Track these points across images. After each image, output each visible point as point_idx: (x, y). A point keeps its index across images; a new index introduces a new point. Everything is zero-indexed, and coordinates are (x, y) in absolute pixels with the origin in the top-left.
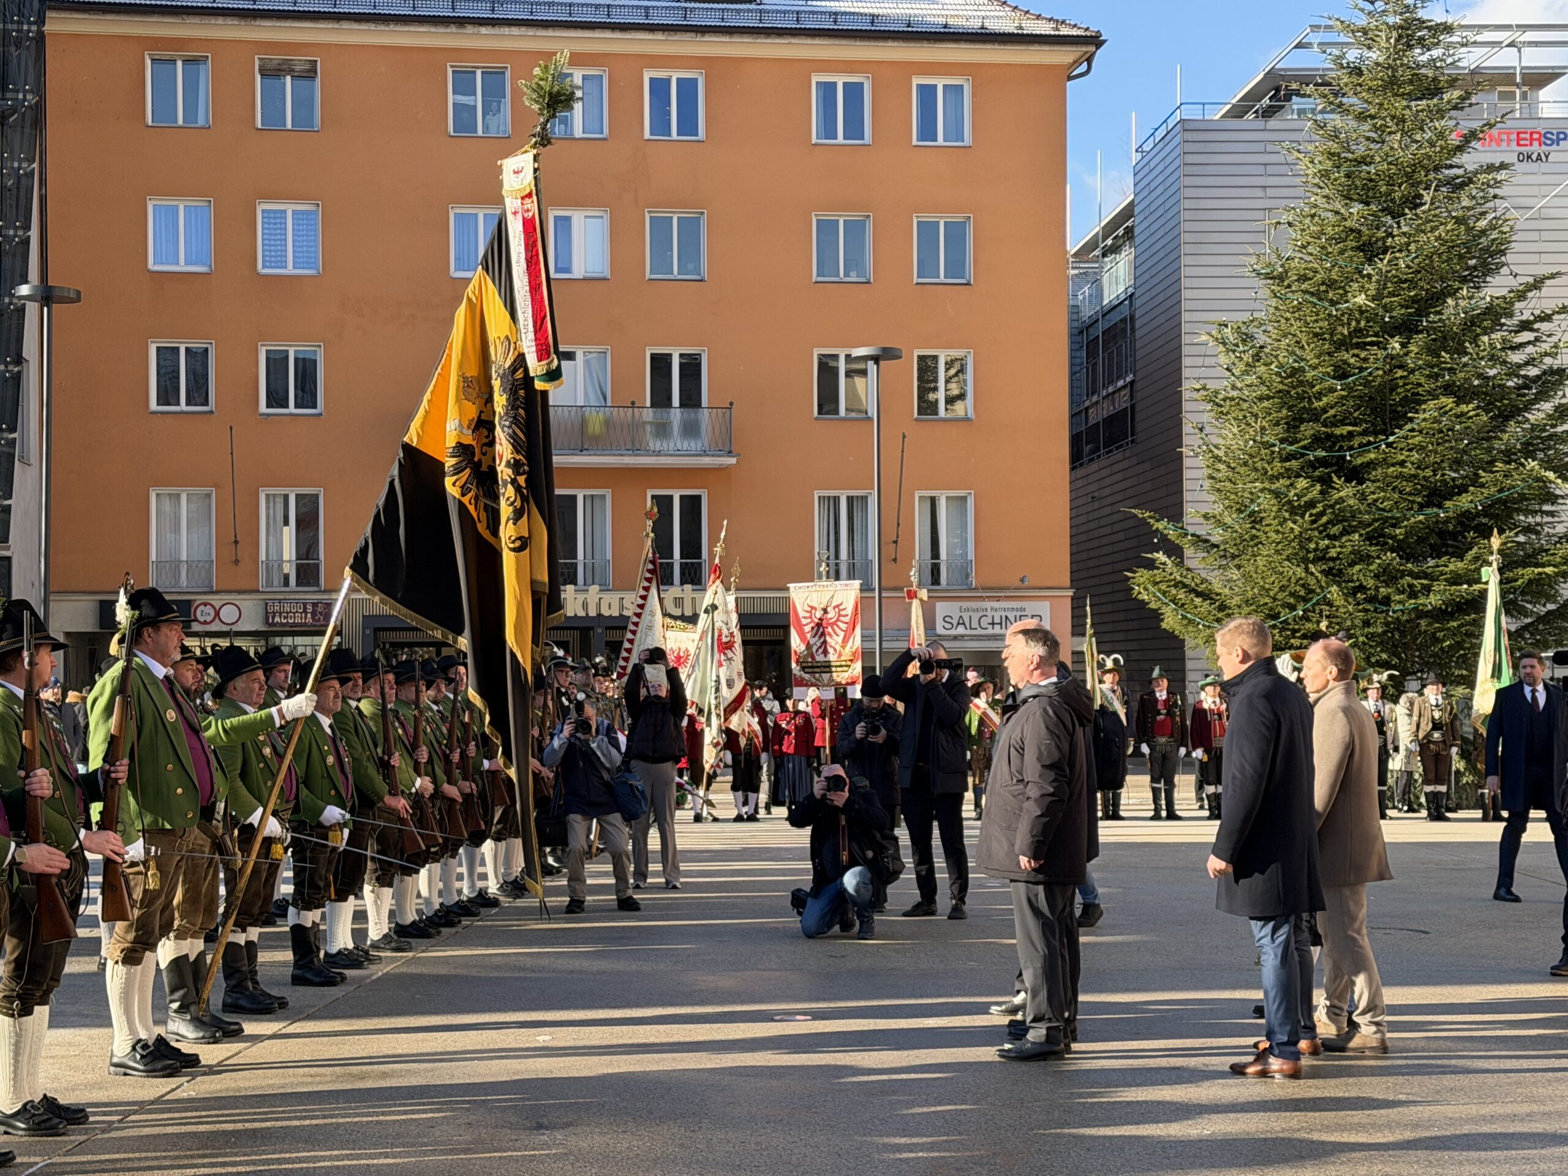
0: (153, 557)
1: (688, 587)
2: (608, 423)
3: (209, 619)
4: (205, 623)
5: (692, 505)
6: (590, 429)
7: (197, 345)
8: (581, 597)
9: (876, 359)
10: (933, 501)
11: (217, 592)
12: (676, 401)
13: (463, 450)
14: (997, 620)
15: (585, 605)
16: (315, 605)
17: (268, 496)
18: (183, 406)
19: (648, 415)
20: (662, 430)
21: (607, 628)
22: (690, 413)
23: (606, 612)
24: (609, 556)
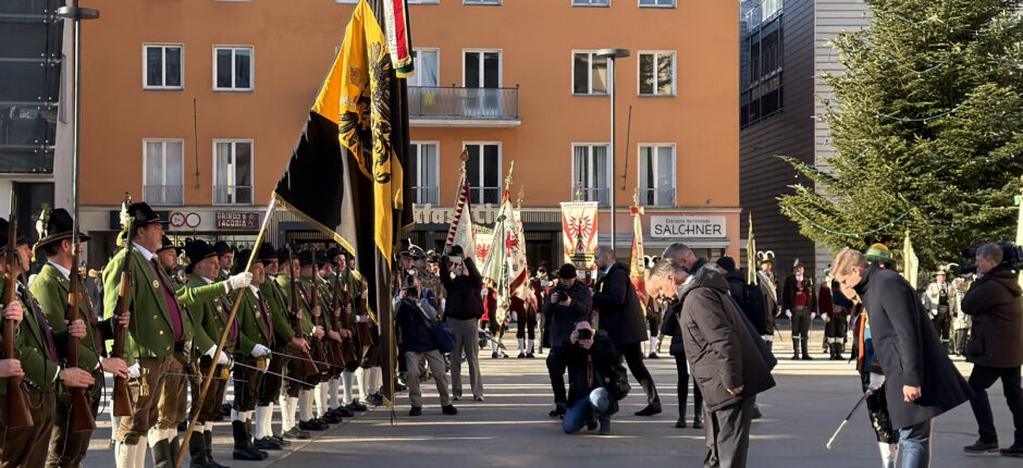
0: (145, 183)
1: (489, 205)
2: (437, 98)
3: (180, 223)
4: (178, 226)
5: (491, 152)
6: (426, 102)
7: (172, 46)
8: (419, 211)
9: (612, 57)
10: (649, 150)
11: (185, 206)
12: (482, 84)
13: (350, 116)
14: (691, 228)
15: (422, 216)
16: (248, 215)
17: (218, 144)
18: (164, 86)
19: (464, 93)
20: (473, 103)
21: (437, 232)
22: (491, 92)
23: (436, 222)
24: (438, 184)
